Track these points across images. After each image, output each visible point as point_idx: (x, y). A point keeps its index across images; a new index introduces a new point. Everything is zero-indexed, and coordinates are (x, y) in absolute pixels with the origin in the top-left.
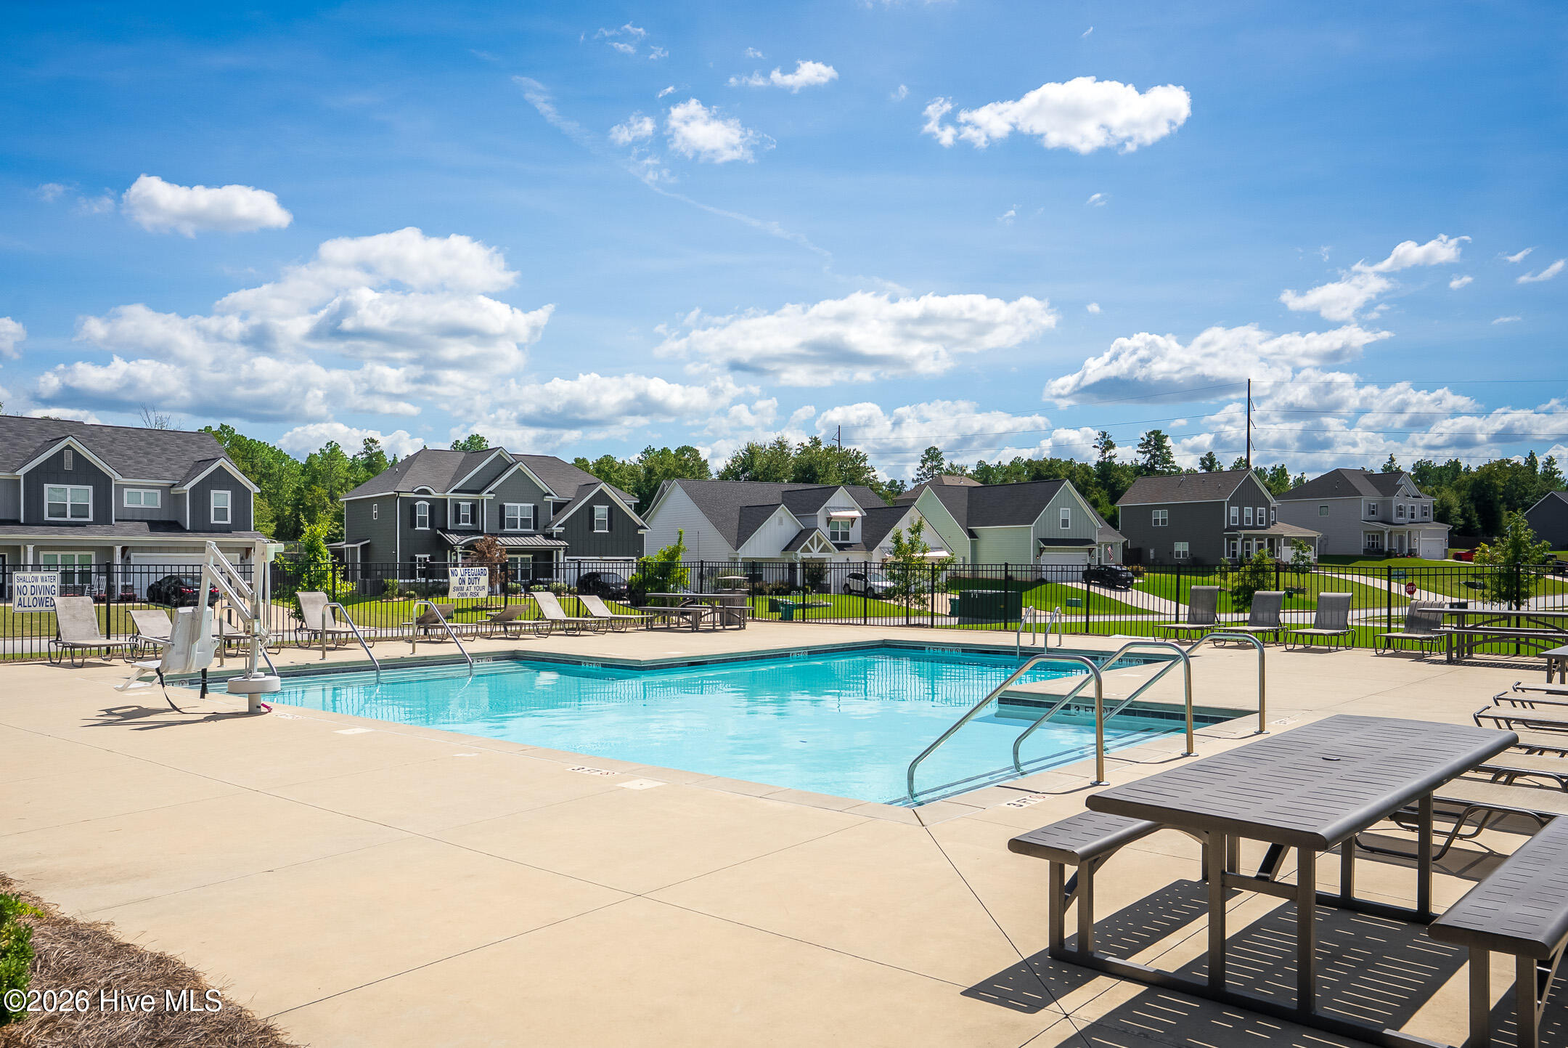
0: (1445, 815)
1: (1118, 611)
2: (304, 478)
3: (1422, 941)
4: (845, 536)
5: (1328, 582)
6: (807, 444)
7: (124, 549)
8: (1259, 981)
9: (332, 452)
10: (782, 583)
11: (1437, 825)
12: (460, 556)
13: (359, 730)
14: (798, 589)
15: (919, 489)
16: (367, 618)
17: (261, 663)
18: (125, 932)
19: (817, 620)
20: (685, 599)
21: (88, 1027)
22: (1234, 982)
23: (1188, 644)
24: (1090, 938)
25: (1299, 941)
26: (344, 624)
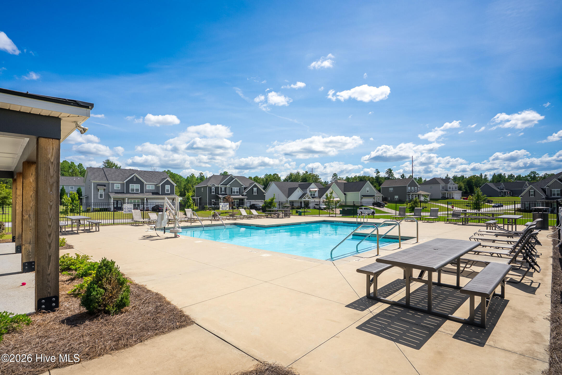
0: (463, 263)
1: (381, 213)
2: (186, 182)
3: (458, 293)
4: (314, 195)
5: (433, 205)
6: (304, 173)
7: (147, 199)
8: (418, 303)
9: (193, 176)
10: (299, 206)
11: (461, 265)
12: (222, 200)
13: (199, 242)
14: (303, 208)
15: (332, 183)
16: (201, 215)
17: (177, 226)
18: (149, 287)
19: (307, 215)
20: (275, 211)
21: (142, 309)
22: (412, 304)
23: (399, 221)
24: (376, 293)
25: (428, 294)
26: (195, 216)
